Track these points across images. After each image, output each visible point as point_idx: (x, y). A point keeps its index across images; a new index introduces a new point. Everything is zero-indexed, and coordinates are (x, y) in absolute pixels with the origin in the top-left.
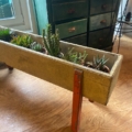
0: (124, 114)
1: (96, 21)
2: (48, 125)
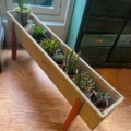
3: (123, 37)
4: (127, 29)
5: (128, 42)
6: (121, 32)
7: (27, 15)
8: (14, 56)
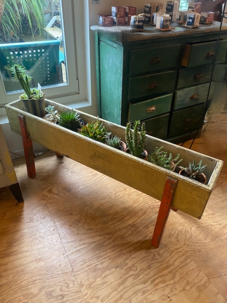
0: (217, 228)
1: (184, 95)
2: (122, 237)
3: (179, 93)
4: (181, 82)
5: (188, 99)
6: (176, 88)
7: (40, 100)
8: (32, 172)
